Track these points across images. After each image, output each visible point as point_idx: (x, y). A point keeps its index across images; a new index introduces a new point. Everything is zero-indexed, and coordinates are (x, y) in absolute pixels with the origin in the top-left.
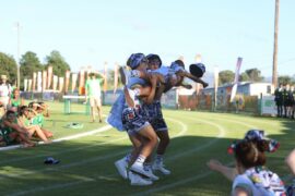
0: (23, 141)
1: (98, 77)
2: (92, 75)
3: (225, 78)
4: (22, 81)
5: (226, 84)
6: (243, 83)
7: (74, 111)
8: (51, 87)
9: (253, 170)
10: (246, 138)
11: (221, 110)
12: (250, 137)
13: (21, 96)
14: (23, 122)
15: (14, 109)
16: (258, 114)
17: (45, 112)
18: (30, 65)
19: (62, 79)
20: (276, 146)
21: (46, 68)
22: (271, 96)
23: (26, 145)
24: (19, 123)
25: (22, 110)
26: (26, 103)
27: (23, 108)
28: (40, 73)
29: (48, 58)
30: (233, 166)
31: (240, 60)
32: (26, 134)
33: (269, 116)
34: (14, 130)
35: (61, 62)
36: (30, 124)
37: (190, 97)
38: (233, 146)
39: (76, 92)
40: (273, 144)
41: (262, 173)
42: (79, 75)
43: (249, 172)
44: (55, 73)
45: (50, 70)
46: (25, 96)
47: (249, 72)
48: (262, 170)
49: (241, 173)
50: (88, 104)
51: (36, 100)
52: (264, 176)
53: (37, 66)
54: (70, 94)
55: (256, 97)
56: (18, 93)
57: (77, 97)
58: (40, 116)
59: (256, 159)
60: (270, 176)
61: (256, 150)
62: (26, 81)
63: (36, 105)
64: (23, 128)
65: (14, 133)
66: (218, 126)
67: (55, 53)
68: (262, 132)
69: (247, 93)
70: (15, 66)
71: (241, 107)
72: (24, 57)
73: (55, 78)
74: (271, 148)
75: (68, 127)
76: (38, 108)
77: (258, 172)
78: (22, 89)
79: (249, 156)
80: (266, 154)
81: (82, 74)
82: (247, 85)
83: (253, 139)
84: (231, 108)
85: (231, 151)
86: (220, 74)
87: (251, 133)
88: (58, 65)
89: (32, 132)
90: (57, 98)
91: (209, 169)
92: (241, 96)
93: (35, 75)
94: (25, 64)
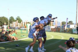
0: (10, 40)
1: (30, 23)
2: (28, 23)
3: (63, 23)
4: (10, 24)
5: (64, 25)
6: (68, 25)
7: (23, 32)
8: (17, 26)
9: (71, 48)
10: (70, 40)
11: (62, 32)
12: (71, 39)
13: (9, 28)
14: (10, 35)
15: (8, 32)
16: (72, 33)
17: (16, 33)
18: (12, 20)
19: (20, 24)
20: (77, 42)
21: (16, 21)
22: (75, 28)
23: (11, 41)
24: (9, 35)
25: (10, 32)
26: (11, 30)
27: (10, 31)
28: (14, 22)
29: (16, 18)
30: (66, 47)
31: (67, 19)
32: (11, 38)
33: (75, 34)
34: (8, 37)
35: (20, 19)
36: (12, 36)
37: (54, 29)
38: (66, 42)
39: (24, 27)
40: (77, 41)
41: (73, 49)
42: (25, 23)
43: (70, 49)
44: (18, 22)
45: (17, 21)
46: (10, 28)
47: (70, 22)
48: (74, 48)
49: (68, 49)
50: (27, 30)
51: (13, 29)
52: (74, 50)
53: (14, 20)
54: (22, 28)
55: (72, 28)
56: (9, 27)
57: (24, 29)
58: (14, 34)
59: (72, 45)
60: (76, 50)
61: (72, 43)
62: (11, 24)
63: (13, 31)
64: (10, 37)
65: (8, 38)
66: (62, 36)
67: (18, 17)
68: (74, 38)
69: (69, 28)
70: (8, 20)
71: (67, 31)
72: (10, 18)
73: (18, 23)
74: (76, 42)
75: (22, 36)
76: (14, 31)
77: (72, 49)
78: (10, 26)
79: (70, 45)
80: (75, 44)
81: (26, 22)
82: (69, 25)
83: (71, 40)
84: (65, 31)
85: (66, 43)
86: (62, 22)
87: (71, 38)
88: (19, 20)
89: (12, 38)
90: (19, 29)
91: (59, 48)
92: (68, 28)
93: (13, 23)
94: (10, 20)
